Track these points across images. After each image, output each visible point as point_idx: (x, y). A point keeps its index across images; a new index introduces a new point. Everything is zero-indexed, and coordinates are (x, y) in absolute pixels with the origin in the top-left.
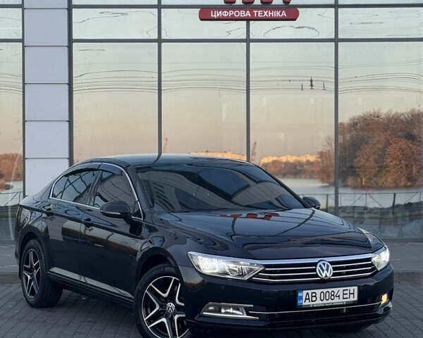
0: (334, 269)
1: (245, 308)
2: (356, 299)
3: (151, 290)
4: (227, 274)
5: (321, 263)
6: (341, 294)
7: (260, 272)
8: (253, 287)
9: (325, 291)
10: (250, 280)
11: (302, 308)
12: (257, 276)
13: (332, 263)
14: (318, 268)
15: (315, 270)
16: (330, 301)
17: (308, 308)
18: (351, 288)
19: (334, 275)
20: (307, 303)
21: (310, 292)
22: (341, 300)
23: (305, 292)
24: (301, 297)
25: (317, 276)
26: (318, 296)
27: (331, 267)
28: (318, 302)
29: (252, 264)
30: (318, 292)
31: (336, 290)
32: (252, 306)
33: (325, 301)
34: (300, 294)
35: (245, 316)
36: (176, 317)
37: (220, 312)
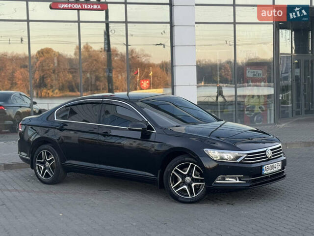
0: (273, 153)
1: (239, 178)
2: (281, 168)
3: (176, 171)
4: (227, 160)
5: (267, 150)
6: (276, 166)
7: (245, 157)
8: (241, 165)
10: (240, 162)
11: (263, 175)
12: (244, 159)
13: (271, 150)
14: (267, 153)
15: (265, 154)
16: (273, 170)
18: (280, 162)
19: (273, 156)
20: (266, 172)
21: (266, 166)
22: (276, 169)
24: (264, 169)
25: (267, 157)
26: (269, 168)
27: (271, 152)
28: (269, 171)
29: (239, 153)
30: (269, 166)
31: (275, 164)
32: (242, 176)
33: (271, 171)
35: (238, 181)
36: (193, 185)
37: (224, 180)
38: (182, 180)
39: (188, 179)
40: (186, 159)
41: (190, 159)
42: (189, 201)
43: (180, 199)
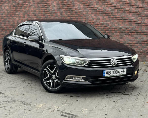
2: (126, 73)
4: (75, 64)
5: (112, 59)
9: (114, 70)
10: (84, 66)
12: (87, 64)
14: (111, 61)
15: (110, 62)
18: (124, 69)
19: (117, 64)
20: (107, 75)
23: (106, 71)
26: (111, 72)
29: (85, 60)
32: (85, 77)
34: (104, 72)
35: (82, 80)
37: (72, 79)
38: (50, 76)
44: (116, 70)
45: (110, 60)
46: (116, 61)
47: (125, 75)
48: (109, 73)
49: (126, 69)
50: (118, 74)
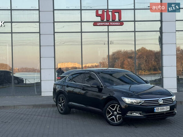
0: (163, 101)
1: (140, 113)
2: (169, 110)
3: (109, 108)
4: (134, 103)
5: (159, 100)
6: (165, 108)
8: (141, 107)
9: (161, 107)
10: (141, 105)
11: (155, 112)
12: (143, 103)
13: (163, 99)
15: (158, 102)
16: (163, 110)
17: (157, 112)
18: (168, 107)
19: (163, 103)
20: (157, 111)
22: (165, 110)
23: (156, 108)
24: (155, 109)
26: (159, 109)
29: (141, 100)
30: (159, 108)
32: (142, 112)
33: (161, 111)
35: (139, 115)
36: (117, 116)
37: (132, 114)
38: (112, 113)
39: (115, 113)
40: (114, 102)
41: (116, 102)
42: (115, 124)
43: (111, 123)
44: (162, 107)
45: (158, 100)
46: (162, 101)
47: (169, 111)
48: (158, 110)
49: (169, 106)
50: (164, 110)
